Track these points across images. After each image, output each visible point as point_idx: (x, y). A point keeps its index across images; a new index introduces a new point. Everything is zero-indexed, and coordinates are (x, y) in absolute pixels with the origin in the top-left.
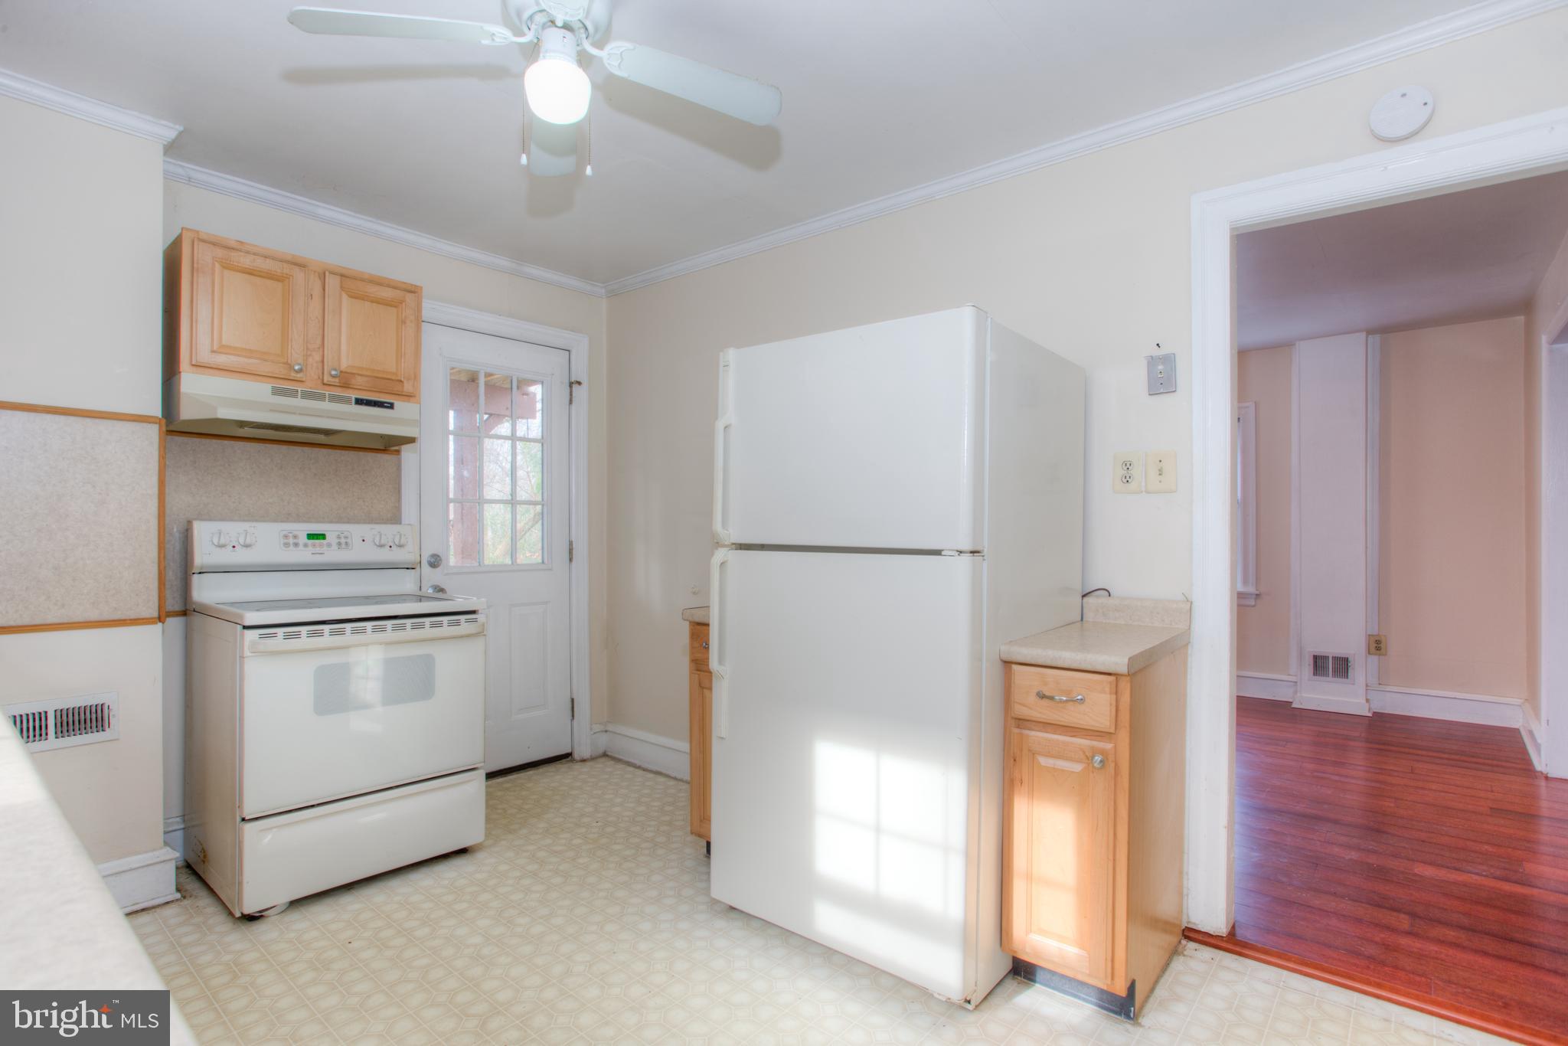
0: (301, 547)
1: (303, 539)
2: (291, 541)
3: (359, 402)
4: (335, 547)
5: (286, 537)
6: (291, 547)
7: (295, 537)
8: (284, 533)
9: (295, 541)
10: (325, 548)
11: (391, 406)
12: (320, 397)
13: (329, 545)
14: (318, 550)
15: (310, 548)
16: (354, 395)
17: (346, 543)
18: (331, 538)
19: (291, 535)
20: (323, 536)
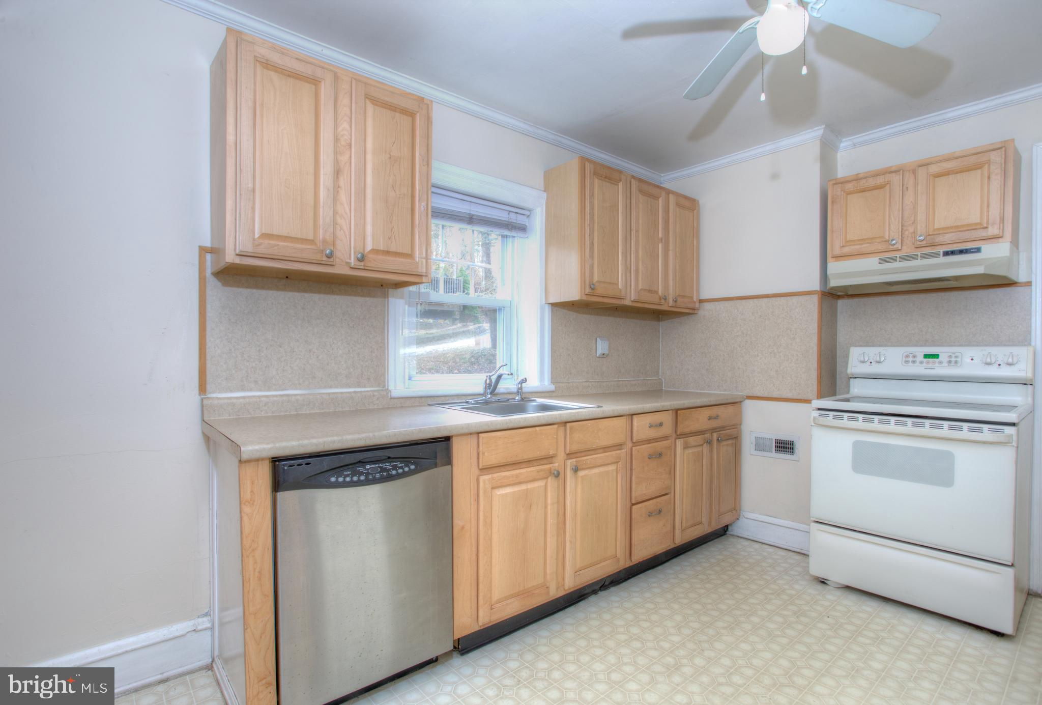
0: (917, 364)
1: (920, 357)
2: (911, 359)
3: (946, 254)
4: (945, 364)
5: (907, 356)
6: (910, 364)
7: (914, 356)
8: (906, 354)
9: (914, 359)
10: (937, 365)
11: (978, 250)
12: (914, 257)
13: (941, 363)
14: (930, 366)
15: (924, 364)
16: (941, 250)
17: (956, 362)
18: (943, 357)
19: (911, 355)
20: (936, 356)
